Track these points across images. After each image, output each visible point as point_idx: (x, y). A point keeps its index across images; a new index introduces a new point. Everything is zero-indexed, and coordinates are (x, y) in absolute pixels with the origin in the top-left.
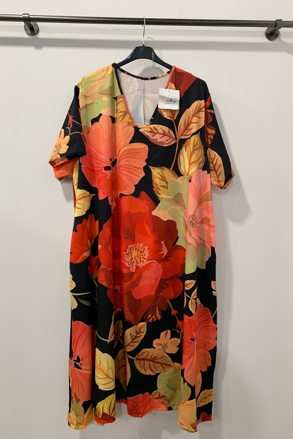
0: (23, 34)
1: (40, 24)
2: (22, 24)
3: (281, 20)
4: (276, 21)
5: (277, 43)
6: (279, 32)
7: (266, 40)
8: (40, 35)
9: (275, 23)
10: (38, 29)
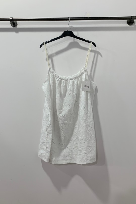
0: (10, 26)
1: (18, 22)
2: (10, 22)
3: (134, 16)
4: (131, 17)
5: (133, 26)
6: (134, 21)
7: (127, 25)
8: (18, 27)
9: (131, 18)
10: (17, 24)
